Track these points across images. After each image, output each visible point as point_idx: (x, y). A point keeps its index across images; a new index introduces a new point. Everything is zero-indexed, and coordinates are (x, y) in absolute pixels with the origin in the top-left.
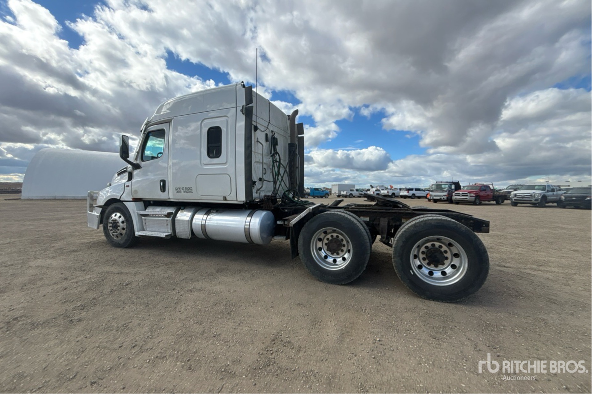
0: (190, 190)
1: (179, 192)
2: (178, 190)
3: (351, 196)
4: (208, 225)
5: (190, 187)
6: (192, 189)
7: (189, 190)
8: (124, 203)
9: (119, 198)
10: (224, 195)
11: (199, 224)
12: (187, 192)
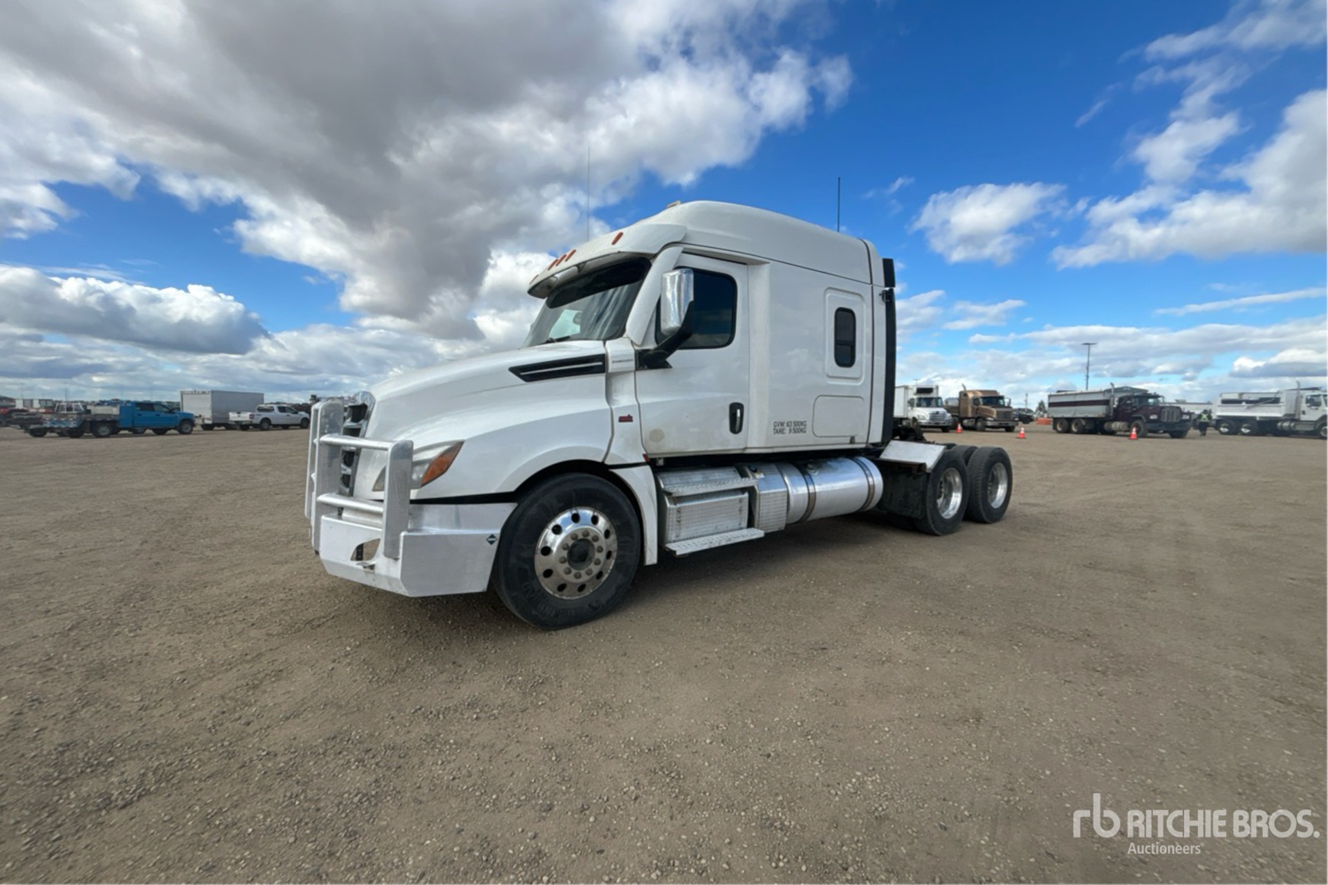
0: (802, 427)
1: (781, 431)
2: (779, 428)
3: (265, 425)
4: (820, 492)
5: (802, 420)
6: (805, 425)
7: (799, 427)
8: (617, 471)
9: (599, 460)
10: (852, 435)
11: (804, 494)
12: (795, 432)
